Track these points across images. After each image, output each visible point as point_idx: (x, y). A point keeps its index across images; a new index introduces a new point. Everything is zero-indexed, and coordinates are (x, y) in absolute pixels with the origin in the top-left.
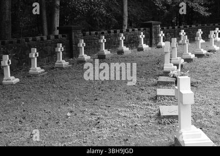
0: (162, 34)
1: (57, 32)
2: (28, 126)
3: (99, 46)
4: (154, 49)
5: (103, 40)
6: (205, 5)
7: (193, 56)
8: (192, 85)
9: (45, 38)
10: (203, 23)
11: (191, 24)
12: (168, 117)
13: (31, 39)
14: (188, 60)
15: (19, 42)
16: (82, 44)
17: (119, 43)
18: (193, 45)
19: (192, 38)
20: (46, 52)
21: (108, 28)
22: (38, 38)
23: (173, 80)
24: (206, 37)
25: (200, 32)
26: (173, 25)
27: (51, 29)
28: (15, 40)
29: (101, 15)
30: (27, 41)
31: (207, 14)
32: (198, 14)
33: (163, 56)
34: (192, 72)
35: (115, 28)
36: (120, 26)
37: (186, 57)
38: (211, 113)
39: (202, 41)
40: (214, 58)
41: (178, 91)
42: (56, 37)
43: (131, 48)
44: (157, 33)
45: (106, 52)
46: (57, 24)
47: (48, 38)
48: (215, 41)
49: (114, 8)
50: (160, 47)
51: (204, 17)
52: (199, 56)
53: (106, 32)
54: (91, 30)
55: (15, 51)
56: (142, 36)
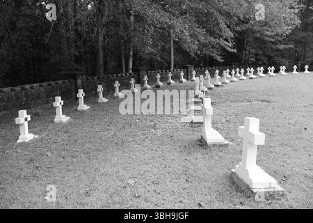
0: (194, 73)
1: (131, 71)
2: (113, 128)
3: (156, 79)
4: (189, 82)
5: (158, 76)
6: (220, 55)
7: (213, 86)
8: (212, 104)
9: (124, 75)
10: (219, 66)
11: (212, 67)
12: (197, 123)
13: (115, 75)
14: (210, 89)
15: (108, 77)
16: (146, 78)
17: (168, 78)
18: (213, 79)
19: (213, 75)
20: (124, 83)
21: (161, 69)
22: (119, 75)
23: (201, 101)
24: (221, 74)
25: (217, 71)
26: (201, 67)
27: (127, 70)
28: (106, 76)
29: (158, 61)
30: (113, 76)
31: (222, 61)
32: (216, 60)
33: (195, 86)
34: (212, 96)
35: (166, 69)
36: (169, 68)
37: (209, 86)
38: (224, 121)
39: (218, 77)
40: (226, 87)
41: (203, 107)
42: (130, 74)
43: (175, 81)
44: (191, 72)
45: (161, 84)
46: (131, 66)
47: (126, 75)
48: (227, 78)
49: (165, 57)
50: (193, 80)
51: (220, 62)
52: (217, 86)
53: (160, 71)
54: (151, 70)
55: (106, 83)
56: (182, 74)
